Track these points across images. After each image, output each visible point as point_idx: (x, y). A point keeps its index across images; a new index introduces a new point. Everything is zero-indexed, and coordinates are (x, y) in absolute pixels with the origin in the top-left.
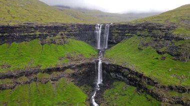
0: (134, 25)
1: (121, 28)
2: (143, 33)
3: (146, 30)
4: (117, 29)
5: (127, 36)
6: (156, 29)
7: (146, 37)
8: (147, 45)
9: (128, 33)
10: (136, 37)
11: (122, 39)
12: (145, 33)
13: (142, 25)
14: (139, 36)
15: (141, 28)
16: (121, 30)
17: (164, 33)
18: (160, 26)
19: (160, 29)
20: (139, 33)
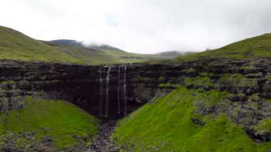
0: (177, 65)
1: (149, 72)
2: (198, 81)
3: (205, 74)
4: (141, 74)
5: (162, 88)
6: (230, 72)
7: (208, 90)
8: (213, 110)
9: (165, 82)
10: (184, 90)
11: (153, 95)
12: (204, 80)
13: (195, 65)
14: (190, 87)
15: (191, 70)
16: (150, 76)
17: (255, 80)
18: (240, 64)
19: (242, 72)
20: (188, 81)
